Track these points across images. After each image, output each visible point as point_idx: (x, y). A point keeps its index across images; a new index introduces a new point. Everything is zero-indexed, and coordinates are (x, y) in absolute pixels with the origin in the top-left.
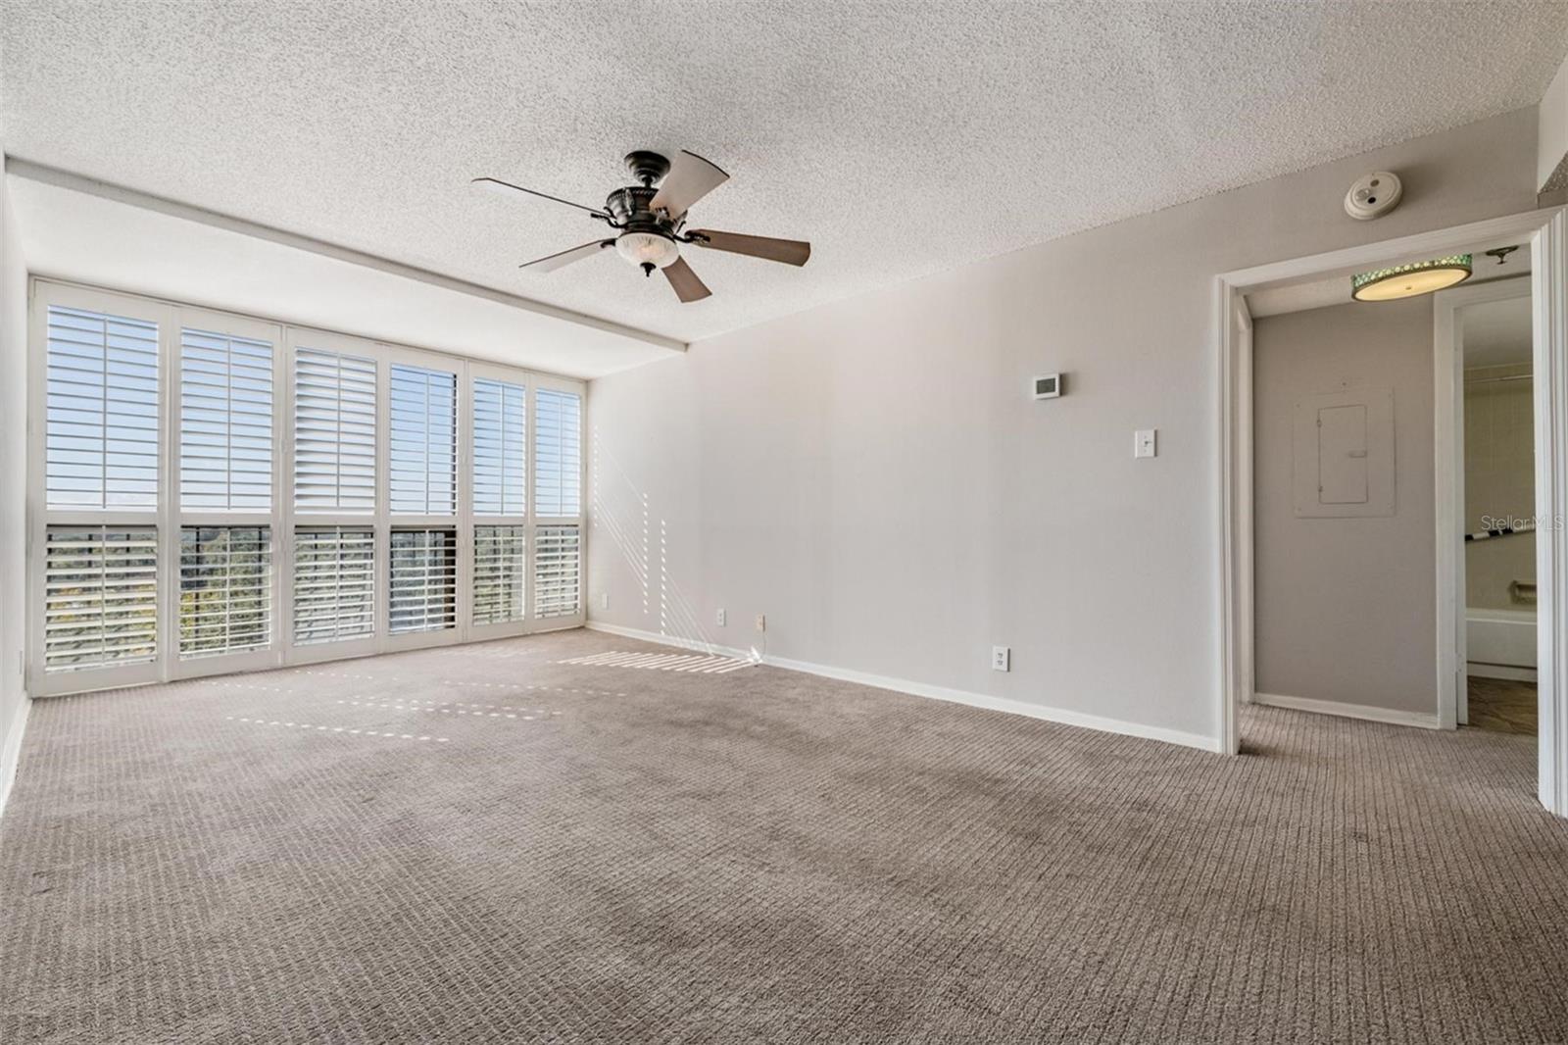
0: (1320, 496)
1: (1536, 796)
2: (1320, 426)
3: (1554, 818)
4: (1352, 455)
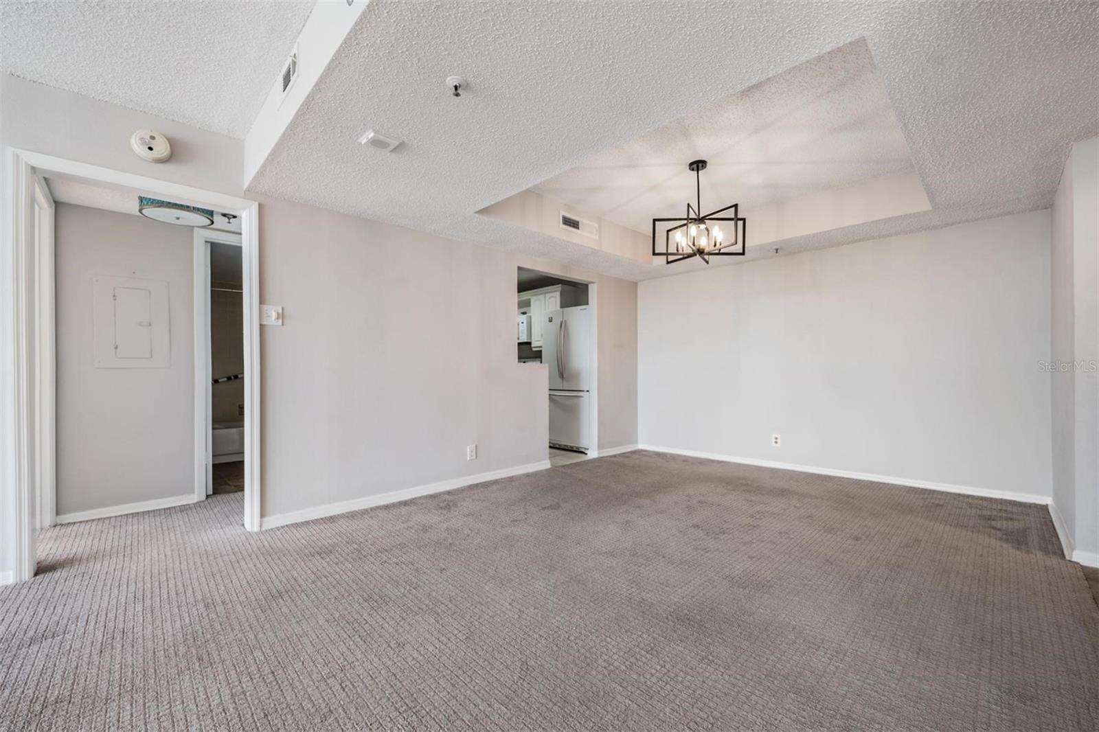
0: (116, 352)
1: (243, 525)
2: (115, 299)
3: (250, 534)
4: (140, 324)
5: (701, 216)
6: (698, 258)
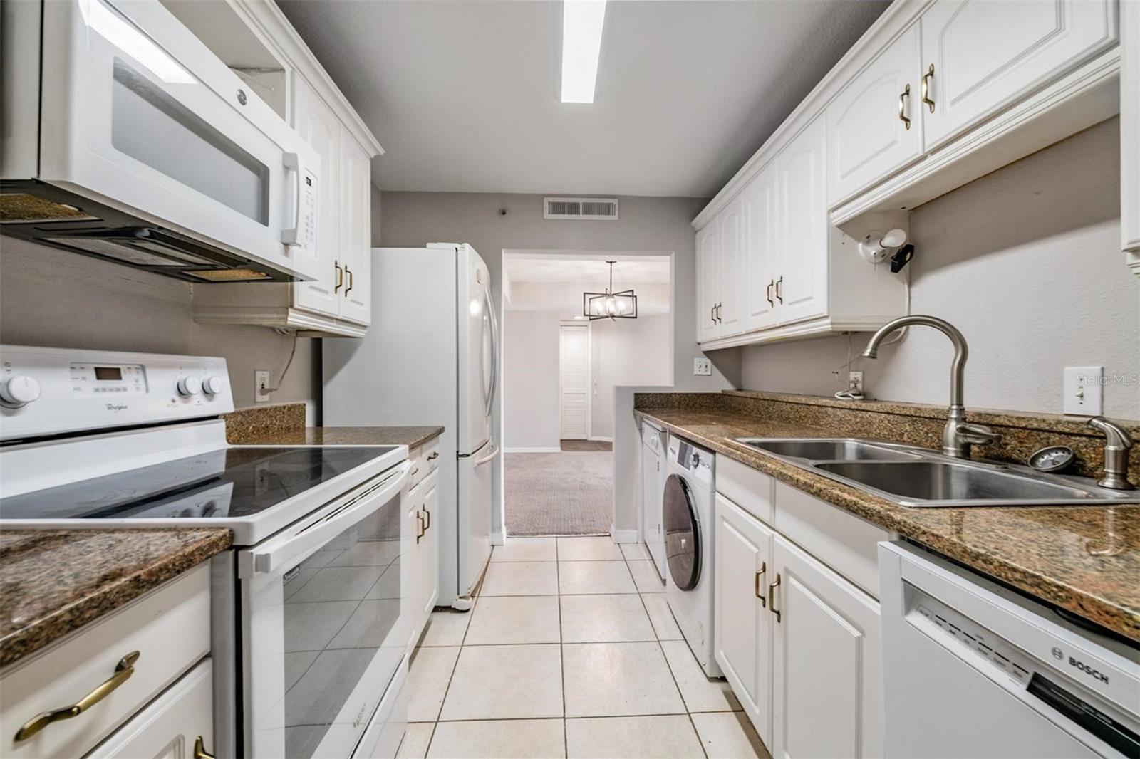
5: (612, 293)
6: (610, 318)
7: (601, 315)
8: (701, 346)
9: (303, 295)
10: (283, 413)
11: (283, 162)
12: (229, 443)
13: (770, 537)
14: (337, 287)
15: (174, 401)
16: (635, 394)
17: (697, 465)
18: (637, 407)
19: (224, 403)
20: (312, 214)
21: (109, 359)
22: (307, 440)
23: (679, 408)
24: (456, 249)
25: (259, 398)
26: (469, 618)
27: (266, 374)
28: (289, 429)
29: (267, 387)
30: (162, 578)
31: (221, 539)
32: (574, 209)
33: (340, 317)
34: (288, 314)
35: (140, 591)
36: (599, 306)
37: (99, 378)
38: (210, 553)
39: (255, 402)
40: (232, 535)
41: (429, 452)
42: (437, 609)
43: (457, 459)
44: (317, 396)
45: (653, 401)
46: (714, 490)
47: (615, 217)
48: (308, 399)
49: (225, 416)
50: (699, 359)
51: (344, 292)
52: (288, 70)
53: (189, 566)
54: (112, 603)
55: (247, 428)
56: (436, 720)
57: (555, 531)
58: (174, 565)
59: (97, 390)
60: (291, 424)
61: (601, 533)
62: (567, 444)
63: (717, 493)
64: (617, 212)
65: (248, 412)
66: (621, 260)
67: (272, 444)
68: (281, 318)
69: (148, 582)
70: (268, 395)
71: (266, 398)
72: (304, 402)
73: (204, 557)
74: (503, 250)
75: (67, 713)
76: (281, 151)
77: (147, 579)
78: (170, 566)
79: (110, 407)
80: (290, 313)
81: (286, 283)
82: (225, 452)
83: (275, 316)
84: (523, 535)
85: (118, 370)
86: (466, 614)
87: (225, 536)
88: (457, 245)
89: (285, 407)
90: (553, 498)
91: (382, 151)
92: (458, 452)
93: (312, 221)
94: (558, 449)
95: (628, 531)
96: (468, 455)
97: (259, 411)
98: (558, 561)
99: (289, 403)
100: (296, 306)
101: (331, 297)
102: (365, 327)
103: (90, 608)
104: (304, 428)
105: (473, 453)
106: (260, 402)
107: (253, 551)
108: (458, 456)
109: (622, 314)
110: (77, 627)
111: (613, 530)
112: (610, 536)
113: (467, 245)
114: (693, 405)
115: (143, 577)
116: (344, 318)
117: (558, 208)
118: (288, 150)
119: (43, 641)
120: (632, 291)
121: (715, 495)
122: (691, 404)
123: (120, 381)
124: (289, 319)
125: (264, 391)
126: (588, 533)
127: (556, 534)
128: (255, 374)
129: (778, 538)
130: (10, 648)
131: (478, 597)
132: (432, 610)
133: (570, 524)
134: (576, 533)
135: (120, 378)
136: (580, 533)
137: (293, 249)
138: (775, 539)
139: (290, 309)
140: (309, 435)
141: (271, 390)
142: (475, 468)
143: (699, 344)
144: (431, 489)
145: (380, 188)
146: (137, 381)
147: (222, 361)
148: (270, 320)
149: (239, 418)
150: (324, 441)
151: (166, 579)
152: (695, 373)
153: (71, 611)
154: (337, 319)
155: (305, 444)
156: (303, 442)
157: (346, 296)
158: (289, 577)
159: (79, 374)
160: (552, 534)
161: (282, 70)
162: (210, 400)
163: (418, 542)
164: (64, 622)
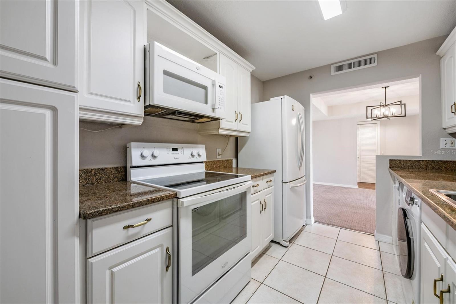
5: (386, 105)
6: (385, 118)
7: (379, 117)
8: (446, 130)
9: (223, 124)
10: (225, 162)
11: (212, 83)
12: (206, 170)
13: (446, 259)
14: (236, 120)
15: (190, 157)
16: (390, 160)
17: (413, 204)
18: (391, 167)
19: (204, 158)
20: (223, 97)
21: (175, 146)
22: (233, 172)
23: (426, 169)
24: (281, 98)
25: (218, 157)
26: (287, 250)
27: (220, 149)
28: (227, 167)
29: (220, 153)
30: (155, 201)
31: (173, 194)
32: (349, 66)
33: (238, 130)
34: (218, 130)
35: (149, 203)
36: (377, 112)
37: (173, 151)
38: (169, 198)
39: (217, 158)
40: (176, 194)
41: (268, 180)
42: (272, 241)
43: (282, 184)
44: (237, 157)
45: (403, 164)
46: (421, 222)
47: (375, 64)
48: (234, 158)
49: (205, 162)
50: (445, 139)
51: (239, 121)
52: (218, 53)
53: (163, 200)
54: (142, 204)
55: (213, 166)
56: (262, 282)
57: (340, 225)
58: (158, 198)
59: (172, 154)
60: (228, 166)
61: (368, 233)
62: (361, 184)
63: (422, 223)
64: (376, 61)
65: (214, 161)
66: (392, 85)
67: (221, 172)
68: (217, 132)
69: (151, 201)
70: (220, 156)
71: (220, 157)
72: (232, 159)
73: (167, 198)
74: (311, 94)
75: (132, 226)
76: (211, 80)
77: (151, 200)
78: (157, 199)
79: (175, 158)
80: (219, 130)
81: (218, 121)
82: (205, 172)
83: (215, 131)
84: (322, 223)
85: (177, 149)
86: (286, 248)
87: (174, 194)
88: (282, 97)
89: (225, 160)
90: (345, 209)
91: (255, 68)
92: (282, 181)
93: (223, 100)
94: (357, 187)
95: (385, 236)
96: (287, 183)
97: (217, 161)
98: (337, 240)
99: (227, 159)
100: (221, 128)
101: (234, 123)
102: (249, 132)
103: (137, 204)
104: (232, 167)
105: (290, 182)
106: (218, 158)
107: (180, 200)
108: (283, 183)
109: (394, 115)
110: (134, 207)
111: (375, 233)
112: (374, 235)
113: (286, 96)
114: (439, 168)
115: (150, 200)
116: (239, 130)
117: (339, 68)
118: (213, 79)
119: (126, 208)
120: (401, 101)
121: (421, 224)
122: (437, 167)
123: (177, 152)
124: (219, 132)
125: (219, 155)
126: (359, 231)
127: (340, 227)
128: (216, 150)
129: (450, 261)
130: (120, 208)
131: (293, 243)
132: (270, 241)
133: (350, 224)
134: (352, 229)
135: (177, 151)
136: (355, 230)
137: (216, 110)
138: (448, 261)
139: (219, 129)
140: (234, 170)
141: (221, 155)
142: (290, 188)
143: (445, 129)
144: (270, 194)
145: (262, 81)
146: (181, 151)
147: (204, 146)
148: (214, 132)
149: (211, 163)
150: (239, 173)
151: (156, 202)
152: (441, 148)
153: (132, 203)
154: (237, 131)
155: (232, 173)
156: (232, 172)
157: (240, 122)
158: (194, 210)
159: (169, 150)
160: (338, 226)
161: (216, 54)
162: (200, 157)
163: (261, 213)
164: (131, 205)
